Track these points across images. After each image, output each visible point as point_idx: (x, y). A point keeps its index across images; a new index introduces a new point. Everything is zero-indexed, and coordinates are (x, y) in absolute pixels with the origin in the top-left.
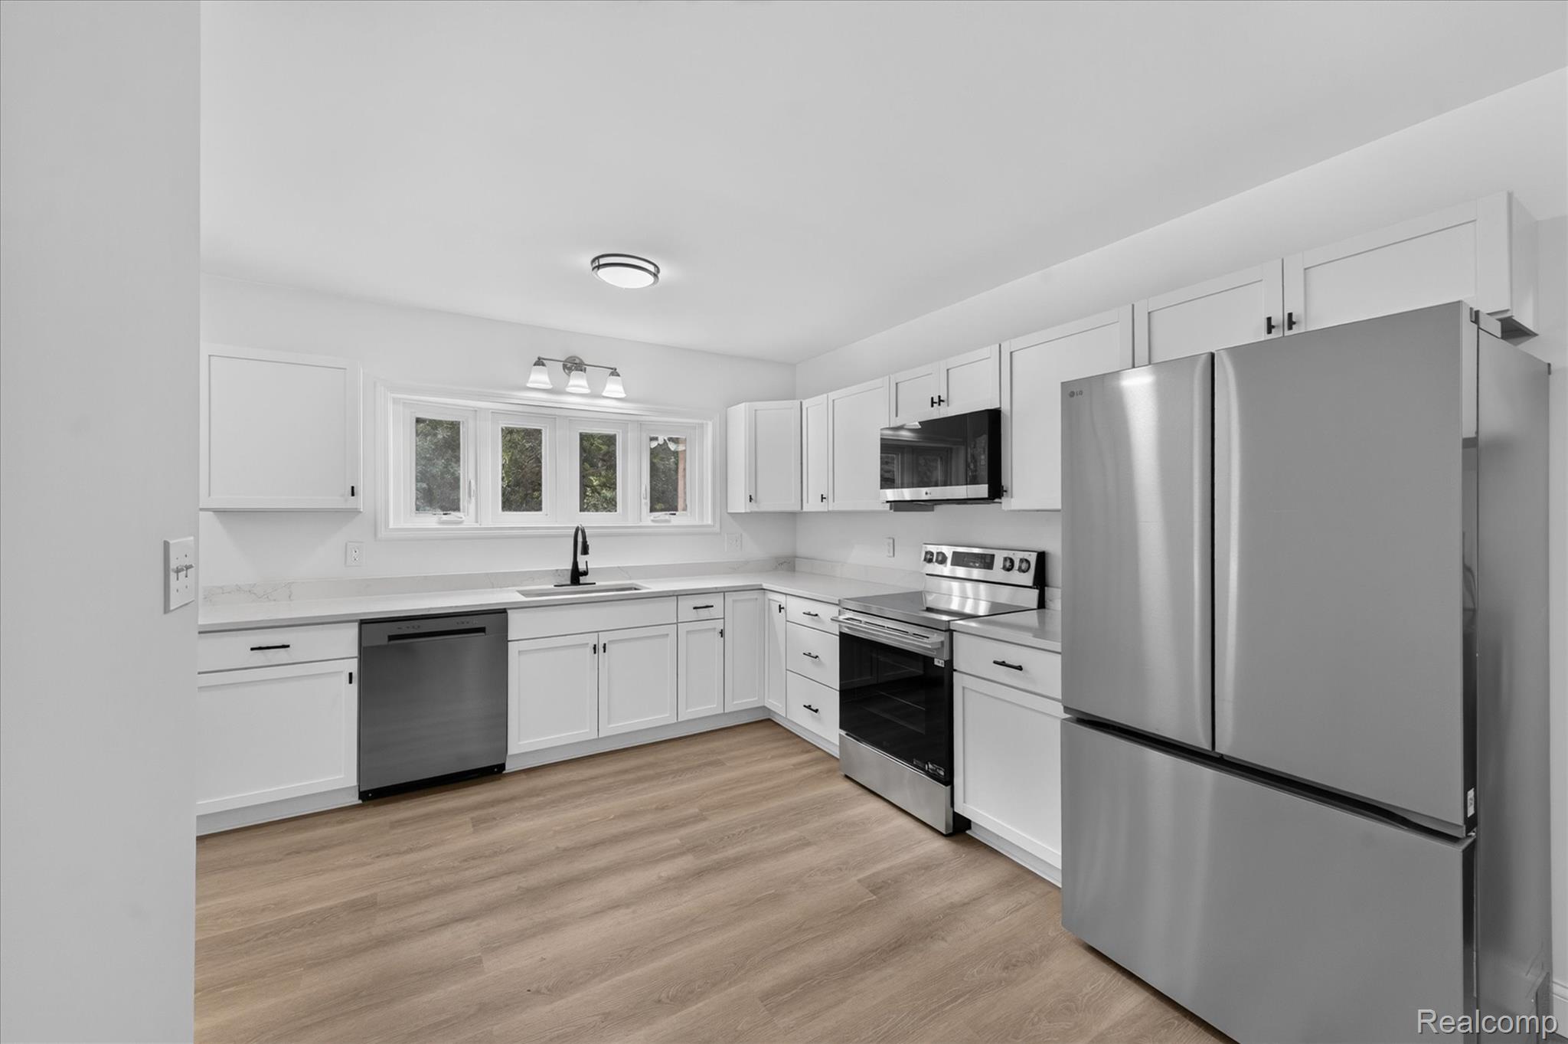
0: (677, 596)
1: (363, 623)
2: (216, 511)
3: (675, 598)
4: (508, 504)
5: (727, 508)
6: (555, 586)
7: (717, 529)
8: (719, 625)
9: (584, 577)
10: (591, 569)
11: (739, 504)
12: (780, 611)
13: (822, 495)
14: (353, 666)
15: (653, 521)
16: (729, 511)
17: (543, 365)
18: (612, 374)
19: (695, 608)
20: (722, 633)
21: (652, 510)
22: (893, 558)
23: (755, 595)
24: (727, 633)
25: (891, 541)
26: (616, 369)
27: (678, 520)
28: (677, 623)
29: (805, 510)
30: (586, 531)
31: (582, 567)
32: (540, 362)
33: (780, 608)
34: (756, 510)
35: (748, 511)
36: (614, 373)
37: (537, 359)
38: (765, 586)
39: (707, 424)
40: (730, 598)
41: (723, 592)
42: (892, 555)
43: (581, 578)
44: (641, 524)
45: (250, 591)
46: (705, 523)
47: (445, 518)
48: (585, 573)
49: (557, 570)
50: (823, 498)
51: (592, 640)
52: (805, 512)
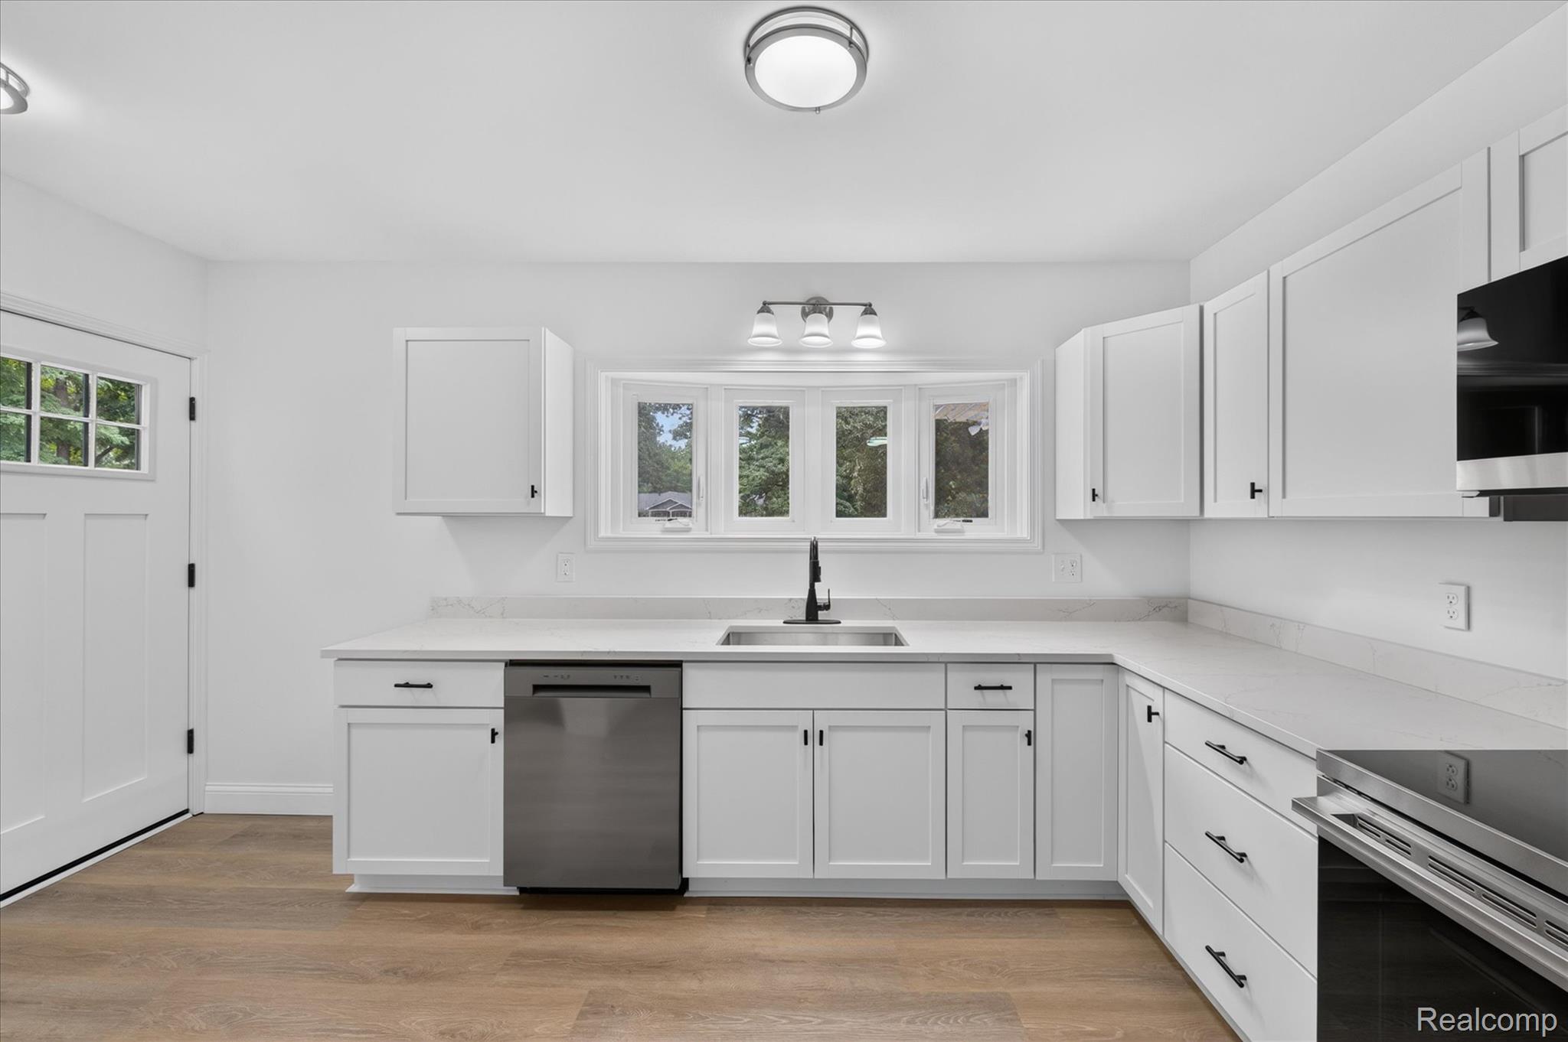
0: (946, 663)
1: (512, 663)
2: (447, 516)
3: (943, 665)
4: (747, 508)
5: (1055, 514)
6: (785, 623)
7: (1037, 545)
8: (1025, 722)
9: (825, 612)
10: (833, 599)
11: (1075, 506)
12: (1150, 720)
13: (1253, 485)
14: (498, 720)
15: (937, 531)
16: (1058, 518)
17: (769, 311)
18: (865, 313)
19: (979, 688)
20: (1029, 736)
21: (937, 515)
22: (1466, 634)
23: (1097, 673)
24: (1041, 738)
25: (1461, 591)
26: (870, 305)
27: (976, 529)
28: (946, 710)
29: (1207, 515)
30: (819, 544)
31: (821, 596)
32: (765, 308)
33: (1150, 714)
34: (1105, 514)
35: (1089, 517)
36: (869, 310)
37: (762, 305)
38: (1119, 659)
39: (1021, 378)
40: (1045, 676)
41: (1035, 663)
42: (1461, 622)
43: (819, 612)
44: (920, 536)
45: (469, 605)
46: (1019, 535)
47: (668, 525)
48: (827, 607)
49: (791, 600)
50: (1254, 491)
51: (804, 721)
52: (1210, 520)
